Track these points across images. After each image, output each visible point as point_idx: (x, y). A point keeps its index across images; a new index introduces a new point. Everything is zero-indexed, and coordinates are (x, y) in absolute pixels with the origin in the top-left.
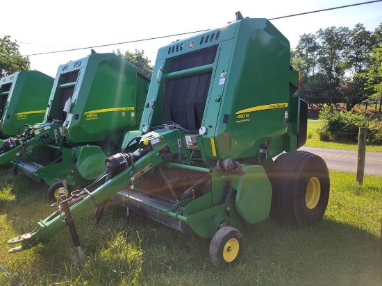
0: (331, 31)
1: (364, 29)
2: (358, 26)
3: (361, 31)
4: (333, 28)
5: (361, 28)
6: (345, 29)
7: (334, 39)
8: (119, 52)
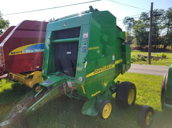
0: (156, 11)
6: (163, 10)
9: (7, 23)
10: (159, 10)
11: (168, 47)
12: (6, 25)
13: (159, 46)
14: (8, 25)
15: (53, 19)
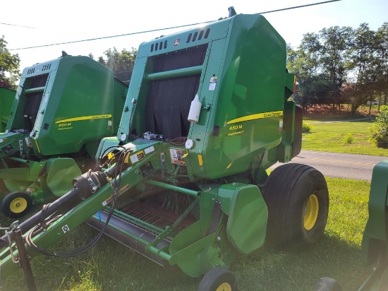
0: (334, 31)
1: (368, 28)
2: (362, 25)
3: (365, 31)
4: (336, 27)
5: (366, 27)
6: (349, 29)
7: (336, 39)
8: (115, 50)
9: (15, 60)
10: (341, 27)
11: (360, 109)
12: (13, 64)
13: (342, 106)
14: (16, 64)
15: (112, 50)
